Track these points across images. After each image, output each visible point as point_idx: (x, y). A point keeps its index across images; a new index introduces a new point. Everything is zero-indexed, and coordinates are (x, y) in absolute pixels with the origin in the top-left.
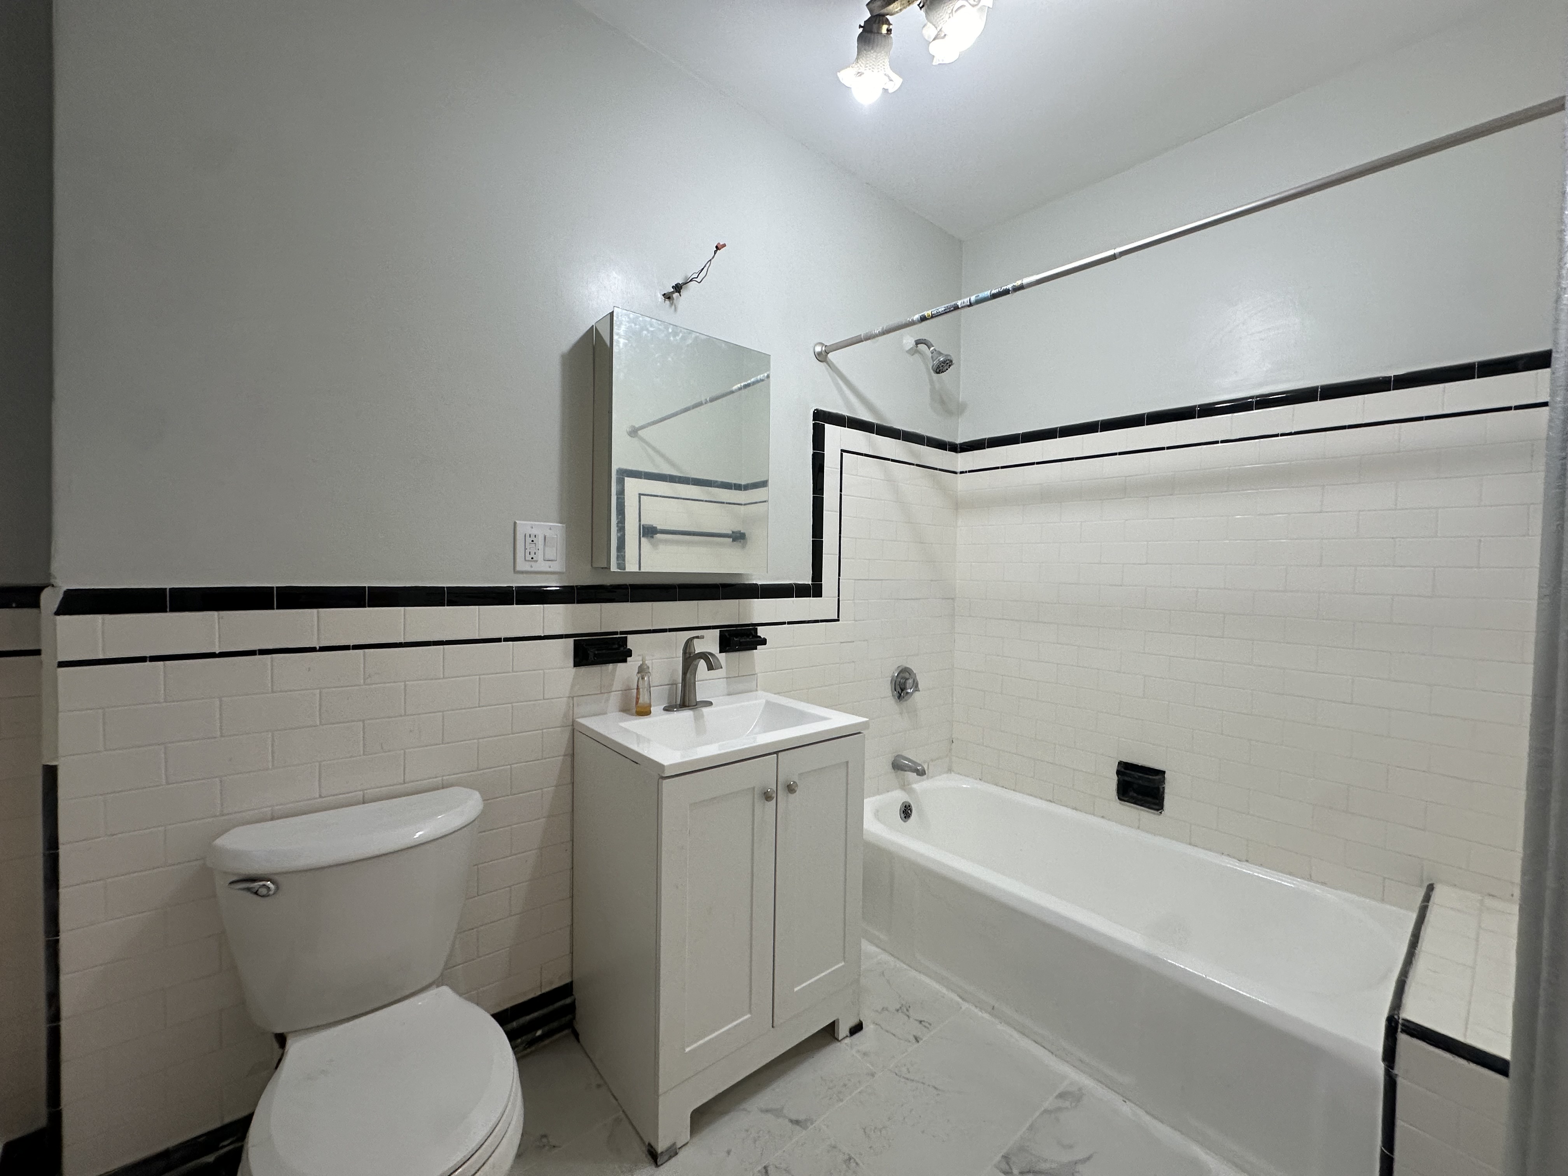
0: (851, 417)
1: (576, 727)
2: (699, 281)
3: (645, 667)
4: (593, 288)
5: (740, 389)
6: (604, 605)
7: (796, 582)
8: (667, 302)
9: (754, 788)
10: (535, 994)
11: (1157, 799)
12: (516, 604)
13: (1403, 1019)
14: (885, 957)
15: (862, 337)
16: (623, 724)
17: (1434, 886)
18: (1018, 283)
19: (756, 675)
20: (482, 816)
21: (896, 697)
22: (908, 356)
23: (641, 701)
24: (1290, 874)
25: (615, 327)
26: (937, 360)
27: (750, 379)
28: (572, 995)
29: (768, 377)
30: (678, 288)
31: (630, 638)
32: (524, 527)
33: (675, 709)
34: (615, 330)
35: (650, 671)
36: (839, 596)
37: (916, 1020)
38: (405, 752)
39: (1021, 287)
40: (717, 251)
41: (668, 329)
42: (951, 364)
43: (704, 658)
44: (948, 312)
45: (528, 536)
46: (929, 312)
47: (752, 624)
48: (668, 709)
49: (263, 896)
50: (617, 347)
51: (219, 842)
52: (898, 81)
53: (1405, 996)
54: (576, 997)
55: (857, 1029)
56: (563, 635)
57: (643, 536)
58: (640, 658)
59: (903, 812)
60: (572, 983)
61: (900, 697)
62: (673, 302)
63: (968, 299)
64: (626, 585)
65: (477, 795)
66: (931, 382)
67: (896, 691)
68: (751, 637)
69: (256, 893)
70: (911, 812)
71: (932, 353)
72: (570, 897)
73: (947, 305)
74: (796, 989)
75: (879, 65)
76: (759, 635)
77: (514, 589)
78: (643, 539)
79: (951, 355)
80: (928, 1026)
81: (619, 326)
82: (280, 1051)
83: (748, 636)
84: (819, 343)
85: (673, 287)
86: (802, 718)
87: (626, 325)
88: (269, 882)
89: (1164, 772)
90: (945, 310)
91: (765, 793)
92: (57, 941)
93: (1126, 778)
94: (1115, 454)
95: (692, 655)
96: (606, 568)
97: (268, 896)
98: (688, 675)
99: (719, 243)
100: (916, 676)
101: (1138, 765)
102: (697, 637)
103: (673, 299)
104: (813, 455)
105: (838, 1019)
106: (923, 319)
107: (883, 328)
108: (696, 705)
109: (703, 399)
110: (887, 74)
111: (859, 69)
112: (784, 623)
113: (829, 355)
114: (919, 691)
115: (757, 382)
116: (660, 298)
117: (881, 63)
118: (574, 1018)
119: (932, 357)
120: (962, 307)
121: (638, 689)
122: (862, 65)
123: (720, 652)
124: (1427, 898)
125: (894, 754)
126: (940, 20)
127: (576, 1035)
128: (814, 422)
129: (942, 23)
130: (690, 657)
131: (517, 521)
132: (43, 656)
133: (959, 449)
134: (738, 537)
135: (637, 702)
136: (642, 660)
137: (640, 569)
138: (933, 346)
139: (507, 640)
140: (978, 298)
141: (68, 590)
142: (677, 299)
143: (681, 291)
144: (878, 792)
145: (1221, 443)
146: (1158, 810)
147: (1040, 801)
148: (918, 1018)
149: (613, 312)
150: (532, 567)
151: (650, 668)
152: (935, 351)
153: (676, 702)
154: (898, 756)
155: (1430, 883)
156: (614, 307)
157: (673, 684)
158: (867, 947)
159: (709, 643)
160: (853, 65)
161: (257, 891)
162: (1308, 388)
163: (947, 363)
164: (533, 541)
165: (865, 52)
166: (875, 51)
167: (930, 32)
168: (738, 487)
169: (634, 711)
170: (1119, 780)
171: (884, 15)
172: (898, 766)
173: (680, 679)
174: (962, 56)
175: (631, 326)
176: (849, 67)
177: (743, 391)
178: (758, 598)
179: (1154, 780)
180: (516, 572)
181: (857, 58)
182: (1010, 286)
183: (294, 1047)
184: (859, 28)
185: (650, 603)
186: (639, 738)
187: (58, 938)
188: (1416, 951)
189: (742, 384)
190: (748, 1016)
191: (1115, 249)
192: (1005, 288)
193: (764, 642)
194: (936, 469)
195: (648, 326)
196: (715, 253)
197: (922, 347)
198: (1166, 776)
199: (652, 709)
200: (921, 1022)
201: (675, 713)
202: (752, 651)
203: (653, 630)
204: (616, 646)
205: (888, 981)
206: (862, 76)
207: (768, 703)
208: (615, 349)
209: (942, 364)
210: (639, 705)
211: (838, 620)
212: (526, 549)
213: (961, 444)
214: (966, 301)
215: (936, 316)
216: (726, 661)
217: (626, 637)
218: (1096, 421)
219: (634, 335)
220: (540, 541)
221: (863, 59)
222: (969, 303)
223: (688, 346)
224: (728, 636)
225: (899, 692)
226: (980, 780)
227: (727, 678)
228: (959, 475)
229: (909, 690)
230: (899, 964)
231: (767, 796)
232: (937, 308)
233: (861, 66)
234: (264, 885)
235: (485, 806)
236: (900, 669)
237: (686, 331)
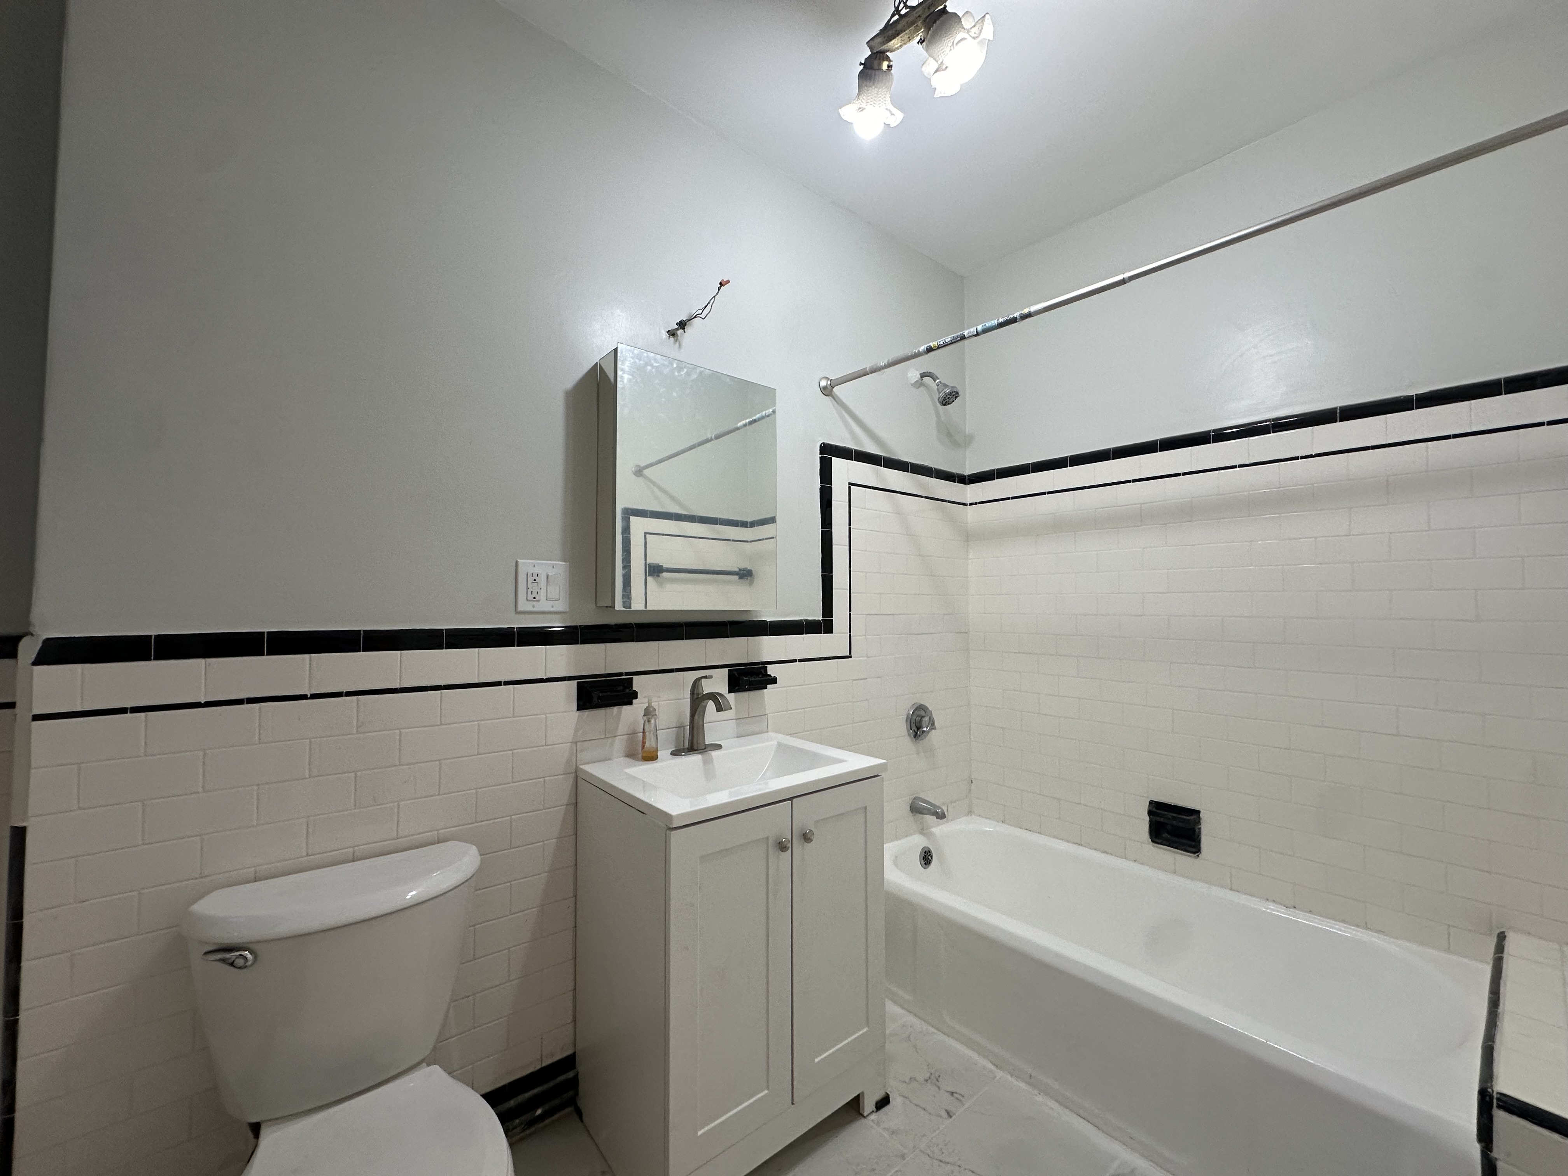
0: (858, 450)
1: (580, 774)
2: (703, 317)
3: (651, 709)
4: (597, 326)
5: (745, 425)
6: (608, 645)
7: (806, 618)
8: (672, 339)
9: (767, 838)
10: (535, 1068)
11: (1193, 841)
12: (517, 646)
13: (1498, 1093)
14: (910, 1019)
15: (868, 370)
16: (628, 771)
17: (1506, 934)
18: (1026, 311)
19: (767, 716)
20: (480, 870)
21: (912, 736)
22: (914, 390)
23: (647, 745)
24: (1344, 921)
25: (619, 363)
26: (943, 392)
27: (755, 415)
28: (575, 1068)
29: (774, 412)
30: (682, 325)
31: (636, 678)
32: (526, 566)
33: (683, 754)
34: (619, 366)
35: (657, 714)
36: (850, 632)
37: (948, 1092)
38: (399, 805)
39: (1029, 315)
40: (720, 287)
41: (672, 365)
42: (957, 395)
43: (712, 699)
44: (955, 342)
45: (530, 575)
46: (936, 343)
47: (762, 662)
48: (675, 753)
49: (240, 968)
50: (621, 383)
51: (197, 908)
52: (899, 116)
53: (1495, 1064)
54: (579, 1071)
55: (883, 1102)
56: (566, 677)
57: (649, 575)
58: (646, 700)
59: (924, 858)
60: (574, 1054)
61: (916, 736)
62: (677, 339)
63: (975, 329)
64: (631, 624)
65: (473, 850)
66: (938, 415)
67: (911, 729)
68: (761, 676)
69: (232, 964)
70: (931, 857)
71: (938, 386)
72: (573, 958)
73: (953, 335)
74: (816, 1060)
75: (880, 100)
76: (769, 673)
77: (515, 630)
78: (648, 578)
79: (957, 386)
80: (960, 1097)
81: (623, 364)
82: (255, 1140)
83: (757, 674)
84: (825, 377)
85: (677, 324)
86: (816, 760)
87: (630, 361)
88: (247, 952)
89: (1199, 812)
90: (951, 340)
91: (779, 843)
92: (16, 1022)
93: (1159, 819)
94: (1129, 482)
95: (700, 696)
96: (611, 607)
97: (246, 967)
98: (696, 717)
99: (723, 280)
100: (932, 714)
101: (1171, 805)
102: (706, 677)
103: (678, 335)
104: (820, 488)
105: (863, 1093)
106: (930, 350)
107: (888, 361)
108: (705, 749)
109: (709, 436)
110: (889, 108)
111: (861, 104)
112: (794, 661)
113: (834, 389)
114: (936, 729)
115: (762, 418)
116: (665, 335)
117: (882, 99)
118: (577, 1094)
119: (938, 389)
120: (969, 337)
121: (644, 732)
122: (863, 100)
123: (729, 692)
124: (1500, 948)
125: (912, 797)
126: (941, 54)
127: (579, 1113)
128: (820, 456)
129: (943, 56)
130: (697, 698)
131: (519, 560)
132: (17, 710)
133: (967, 481)
134: (745, 575)
135: (643, 747)
136: (648, 702)
137: (646, 607)
138: (939, 379)
139: (507, 683)
140: (985, 327)
141: (48, 640)
142: (681, 336)
143: (686, 327)
144: (897, 838)
145: (1239, 467)
146: (1194, 853)
147: (1067, 844)
148: (949, 1089)
149: (617, 348)
150: (534, 607)
151: (657, 711)
152: (941, 383)
153: (684, 746)
154: (915, 799)
155: (1501, 931)
156: (618, 343)
157: (681, 727)
158: (891, 1008)
159: (718, 683)
160: (854, 101)
161: (234, 961)
162: (1325, 410)
163: (954, 395)
164: (535, 580)
165: (866, 88)
166: (875, 87)
167: (932, 65)
168: (744, 524)
169: (640, 756)
170: (1151, 822)
171: (883, 52)
172: (916, 809)
173: (687, 722)
174: (964, 89)
175: (635, 362)
176: (851, 103)
177: (748, 427)
178: (768, 636)
179: (1189, 820)
180: (517, 612)
181: (859, 95)
182: (1017, 315)
183: (269, 1139)
184: (860, 65)
185: (656, 643)
186: (645, 785)
187: (17, 1017)
188: (1499, 1011)
189: (747, 421)
190: (766, 1092)
191: (1124, 273)
192: (1012, 316)
193: (774, 681)
194: (945, 501)
195: (653, 361)
196: (719, 290)
197: (927, 380)
198: (1201, 815)
199: (659, 754)
200: (952, 1094)
201: (683, 757)
202: (763, 690)
203: (659, 670)
204: (621, 688)
205: (915, 1047)
206: (864, 111)
207: (779, 745)
208: (619, 385)
209: (949, 396)
210: (645, 749)
211: (850, 657)
212: (528, 588)
213: (969, 476)
214: (973, 330)
215: (943, 347)
216: (736, 701)
217: (632, 678)
218: (1109, 449)
219: (639, 370)
220: (542, 581)
221: (864, 95)
222: (975, 333)
223: (692, 381)
224: (737, 676)
225: (914, 730)
226: (1002, 822)
227: (736, 719)
228: (968, 506)
229: (925, 728)
230: (925, 1027)
231: (782, 847)
232: (944, 339)
233: (863, 102)
234: (241, 955)
235: (482, 860)
236: (915, 707)
237: (690, 366)
